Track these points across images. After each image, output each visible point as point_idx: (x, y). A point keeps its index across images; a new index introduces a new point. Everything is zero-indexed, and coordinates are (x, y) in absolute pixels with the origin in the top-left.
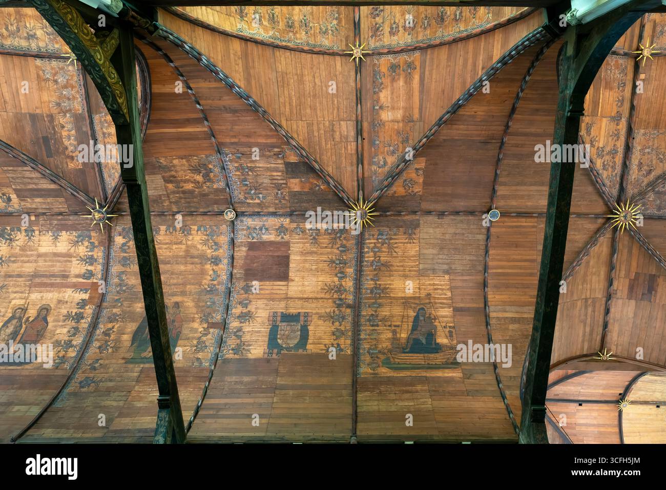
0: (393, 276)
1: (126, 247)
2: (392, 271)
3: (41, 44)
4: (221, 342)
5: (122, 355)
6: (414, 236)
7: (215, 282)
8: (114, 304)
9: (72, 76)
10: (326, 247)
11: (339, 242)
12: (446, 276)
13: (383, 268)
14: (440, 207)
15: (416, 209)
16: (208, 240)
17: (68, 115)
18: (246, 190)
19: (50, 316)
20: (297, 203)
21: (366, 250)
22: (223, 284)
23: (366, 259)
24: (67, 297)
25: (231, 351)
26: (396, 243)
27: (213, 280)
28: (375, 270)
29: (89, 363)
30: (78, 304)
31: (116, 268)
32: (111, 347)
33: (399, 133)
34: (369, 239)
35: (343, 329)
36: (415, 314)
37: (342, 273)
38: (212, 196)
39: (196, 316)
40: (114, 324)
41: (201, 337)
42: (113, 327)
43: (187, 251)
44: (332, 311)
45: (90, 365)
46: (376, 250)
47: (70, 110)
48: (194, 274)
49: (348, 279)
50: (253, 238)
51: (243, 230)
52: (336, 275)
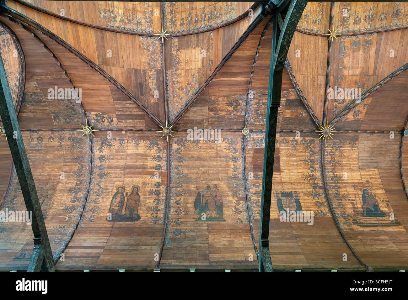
0: (344, 170)
1: (180, 151)
2: (343, 167)
3: (143, 28)
4: (248, 209)
5: (192, 216)
6: (355, 146)
7: (236, 173)
8: (177, 185)
9: (158, 47)
10: (301, 152)
11: (310, 149)
12: (376, 170)
13: (336, 164)
14: (372, 128)
15: (357, 129)
16: (230, 147)
17: (153, 70)
18: (257, 116)
19: (140, 192)
20: (285, 125)
21: (326, 154)
22: (241, 173)
23: (326, 159)
24: (147, 180)
25: (257, 215)
26: (344, 150)
27: (234, 171)
28: (332, 166)
29: (173, 221)
30: (155, 185)
31: (174, 163)
32: (183, 211)
33: (357, 83)
34: (328, 147)
35: (321, 202)
36: (362, 193)
37: (312, 167)
38: (235, 120)
39: (229, 193)
40: (180, 197)
41: (236, 206)
42: (180, 199)
43: (217, 153)
44: (311, 191)
45: (174, 222)
46: (332, 154)
47: (154, 67)
48: (222, 168)
49: (316, 171)
50: (257, 146)
51: (251, 141)
52: (309, 169)
